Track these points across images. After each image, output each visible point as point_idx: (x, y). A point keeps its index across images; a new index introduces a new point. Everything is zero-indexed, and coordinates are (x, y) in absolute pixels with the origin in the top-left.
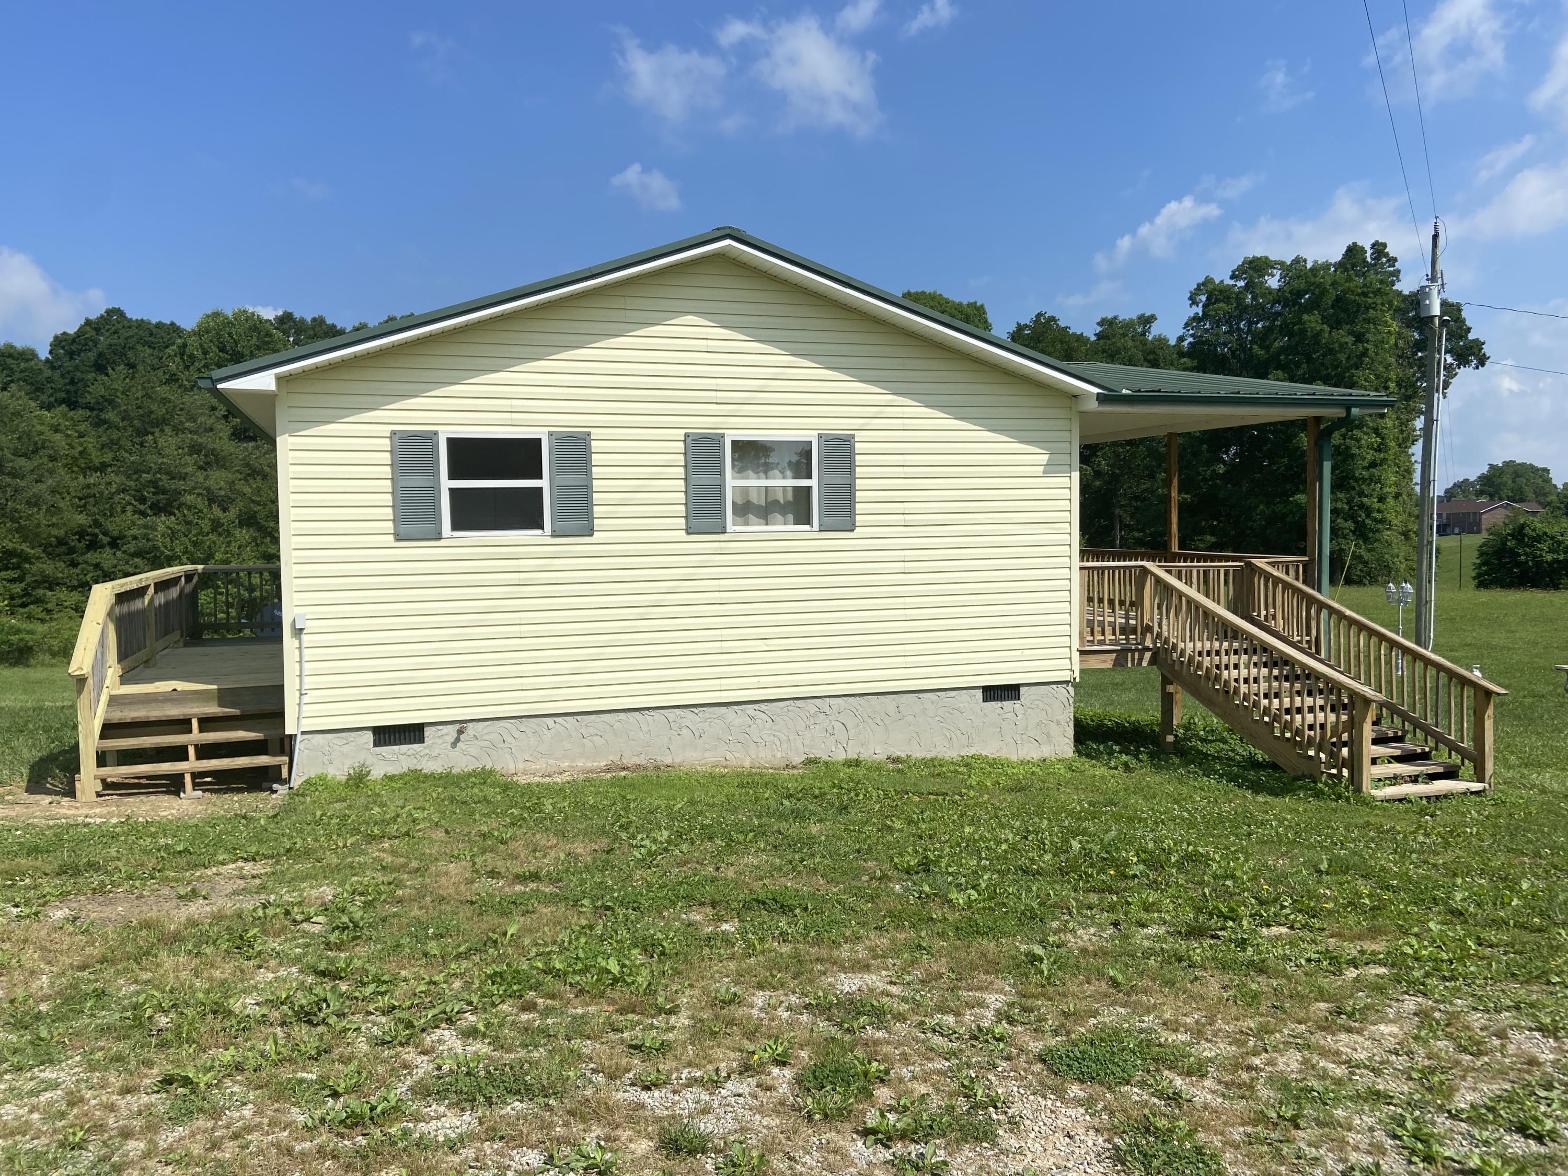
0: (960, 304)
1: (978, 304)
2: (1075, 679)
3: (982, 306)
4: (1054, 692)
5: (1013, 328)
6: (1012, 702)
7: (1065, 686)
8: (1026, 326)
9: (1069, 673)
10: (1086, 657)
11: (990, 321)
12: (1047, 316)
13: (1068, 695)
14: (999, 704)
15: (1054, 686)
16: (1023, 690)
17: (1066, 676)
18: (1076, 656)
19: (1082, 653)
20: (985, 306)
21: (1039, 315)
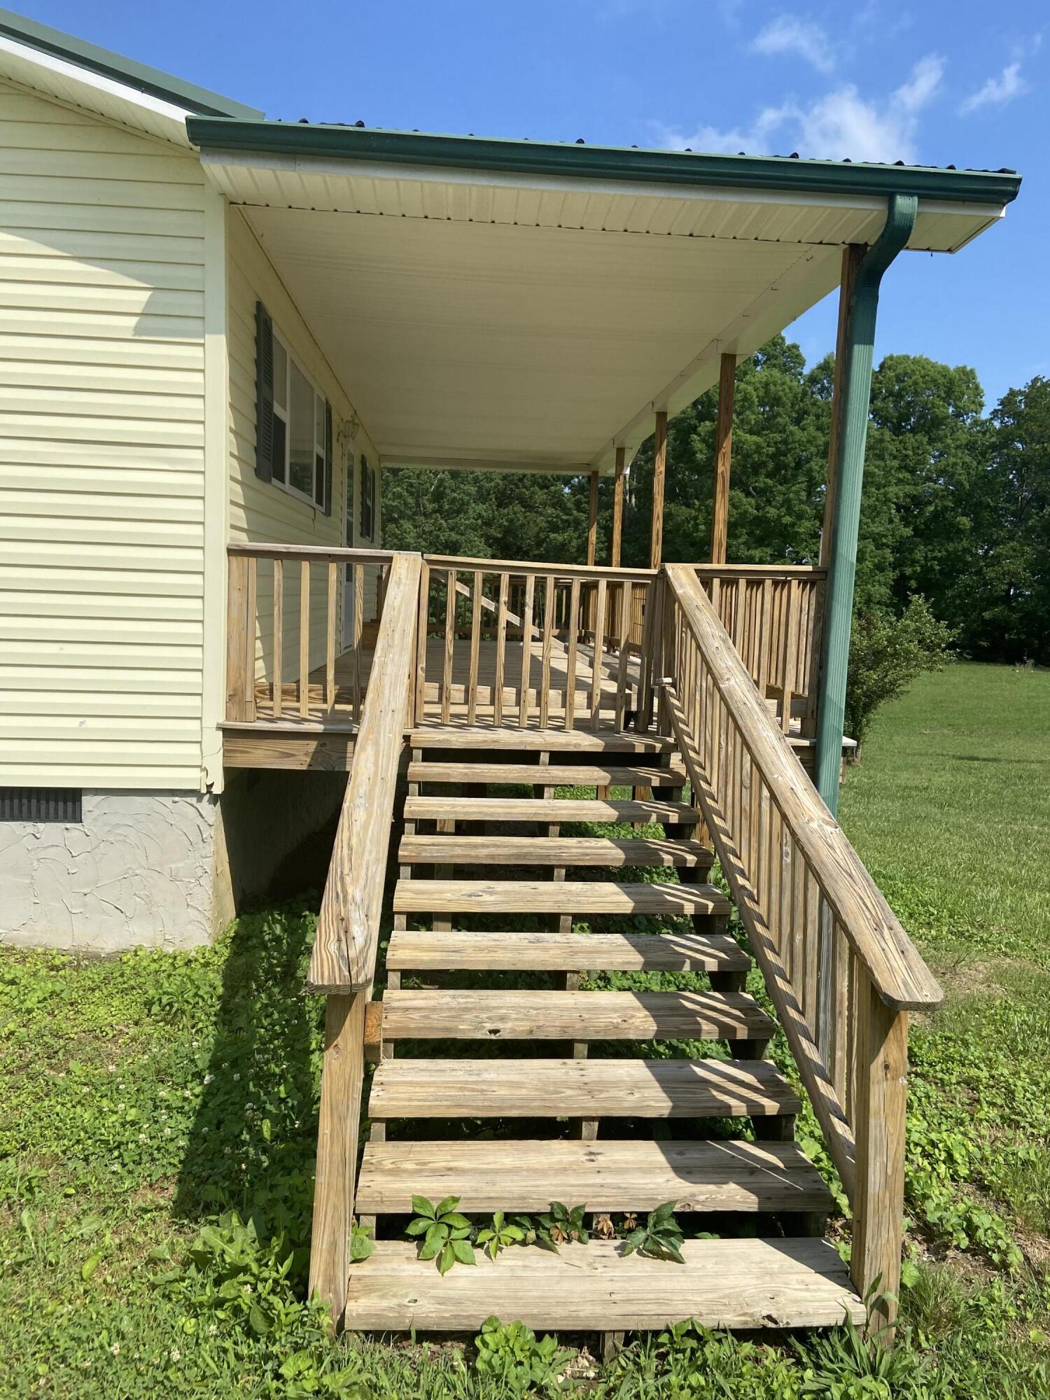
0: (945, 368)
1: (968, 368)
2: (210, 786)
3: (972, 371)
4: (165, 811)
5: (1004, 394)
6: (62, 825)
7: (193, 800)
8: (1020, 393)
9: (196, 773)
10: (242, 744)
11: (981, 386)
12: (1045, 380)
13: (199, 821)
14: (30, 827)
15: (167, 800)
16: (87, 802)
17: (190, 779)
18: (216, 740)
19: (229, 733)
20: (978, 373)
21: (1036, 379)
